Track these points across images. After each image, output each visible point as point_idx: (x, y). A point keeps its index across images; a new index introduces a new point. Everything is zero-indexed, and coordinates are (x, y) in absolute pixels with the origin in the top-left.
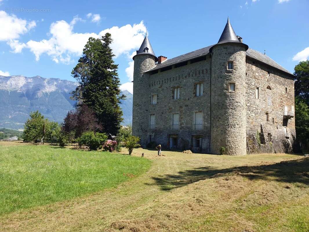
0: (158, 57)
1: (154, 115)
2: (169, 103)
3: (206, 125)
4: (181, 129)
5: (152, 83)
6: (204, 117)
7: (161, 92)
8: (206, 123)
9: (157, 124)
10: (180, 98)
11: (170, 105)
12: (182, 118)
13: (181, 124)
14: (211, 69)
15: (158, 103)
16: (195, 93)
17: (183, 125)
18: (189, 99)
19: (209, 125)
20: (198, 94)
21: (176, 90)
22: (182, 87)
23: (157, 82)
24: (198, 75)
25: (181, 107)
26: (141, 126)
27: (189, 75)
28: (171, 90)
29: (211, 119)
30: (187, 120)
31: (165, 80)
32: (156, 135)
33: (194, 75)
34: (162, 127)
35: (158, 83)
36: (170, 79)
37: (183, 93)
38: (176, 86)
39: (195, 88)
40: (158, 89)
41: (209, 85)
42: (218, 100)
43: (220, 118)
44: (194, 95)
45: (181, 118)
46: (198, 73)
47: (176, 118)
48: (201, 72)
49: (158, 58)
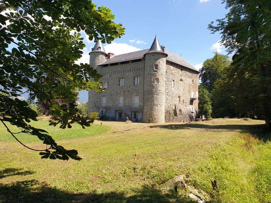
0: (108, 54)
1: (105, 96)
2: (116, 88)
3: (141, 104)
4: (124, 106)
5: (104, 73)
6: (139, 99)
7: (111, 80)
8: (141, 103)
9: (107, 103)
10: (124, 86)
11: (117, 90)
12: (125, 99)
13: (124, 104)
14: (144, 68)
15: (108, 88)
16: (134, 83)
17: (126, 104)
18: (130, 87)
19: (143, 104)
20: (136, 84)
21: (121, 80)
22: (125, 78)
23: (108, 73)
24: (136, 71)
25: (125, 92)
26: (95, 104)
27: (130, 70)
28: (118, 80)
29: (144, 100)
30: (128, 101)
31: (114, 72)
32: (107, 110)
33: (134, 71)
34: (111, 105)
35: (109, 73)
36: (117, 71)
37: (126, 82)
38: (121, 77)
39: (134, 80)
40: (108, 78)
41: (143, 79)
42: (148, 89)
43: (149, 100)
44: (134, 84)
45: (124, 99)
46: (136, 69)
47: (121, 99)
48: (138, 69)
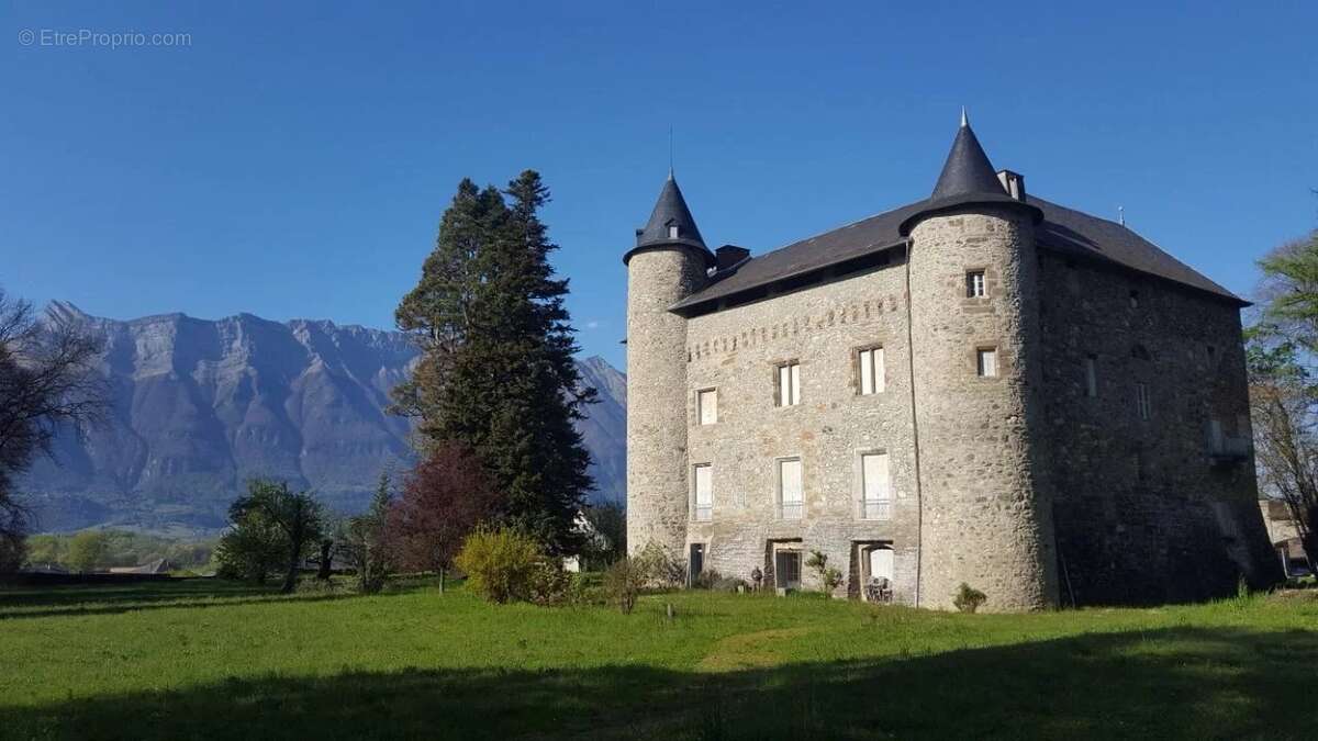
0: (717, 250)
1: (707, 465)
2: (762, 421)
3: (904, 502)
4: (810, 517)
5: (698, 347)
6: (894, 474)
7: (733, 379)
8: (902, 494)
9: (718, 499)
10: (802, 404)
11: (765, 427)
12: (813, 476)
13: (810, 501)
14: (908, 295)
15: (720, 420)
16: (857, 383)
17: (816, 504)
18: (834, 406)
19: (914, 501)
20: (867, 389)
21: (785, 371)
22: (806, 363)
23: (716, 343)
24: (862, 319)
25: (808, 436)
26: (662, 510)
27: (832, 315)
28: (768, 375)
29: (918, 478)
30: (830, 484)
31: (744, 335)
32: (722, 539)
33: (849, 318)
34: (741, 510)
35: (720, 346)
36: (764, 331)
37: (812, 381)
38: (787, 357)
39: (857, 366)
40: (720, 367)
41: (906, 355)
42: (940, 409)
43: (949, 476)
44: (854, 390)
45: (808, 477)
46: (862, 310)
47: (793, 473)
48: (874, 305)
49: (714, 253)
